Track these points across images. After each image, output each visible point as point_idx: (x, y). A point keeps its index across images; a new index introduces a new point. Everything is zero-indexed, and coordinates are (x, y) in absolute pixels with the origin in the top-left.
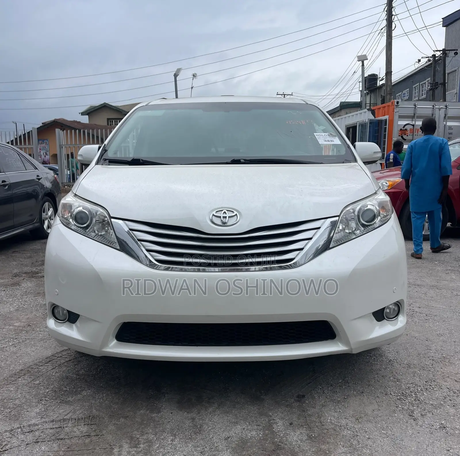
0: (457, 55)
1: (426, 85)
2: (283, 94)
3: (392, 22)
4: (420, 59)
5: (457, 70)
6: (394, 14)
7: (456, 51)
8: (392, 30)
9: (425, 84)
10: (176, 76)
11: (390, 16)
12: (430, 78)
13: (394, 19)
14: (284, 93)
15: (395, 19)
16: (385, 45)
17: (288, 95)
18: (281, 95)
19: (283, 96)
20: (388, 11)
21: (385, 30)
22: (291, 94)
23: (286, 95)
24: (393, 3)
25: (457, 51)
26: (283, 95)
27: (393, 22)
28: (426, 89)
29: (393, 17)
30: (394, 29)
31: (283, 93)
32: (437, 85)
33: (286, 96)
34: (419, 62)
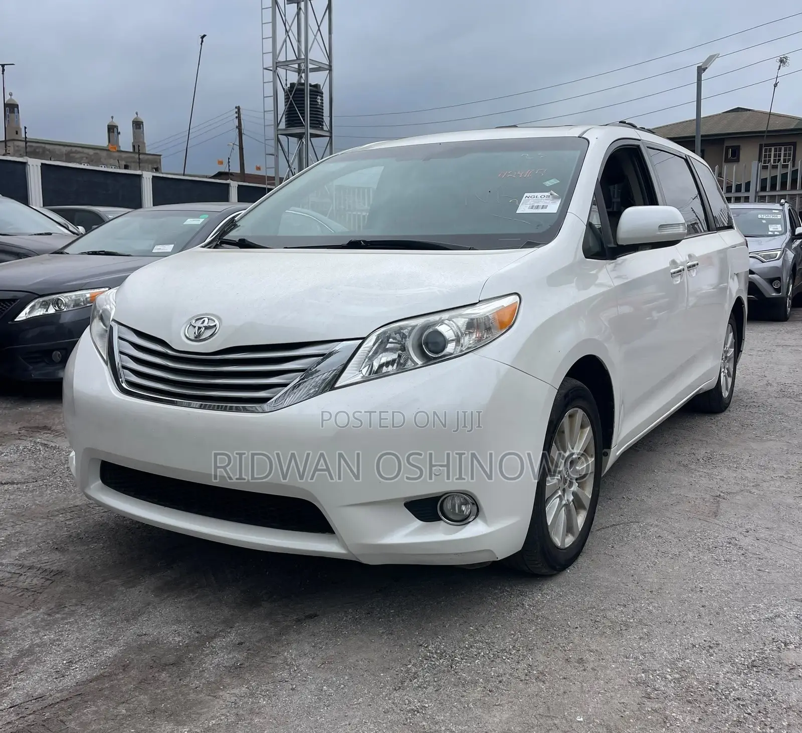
10: (701, 70)
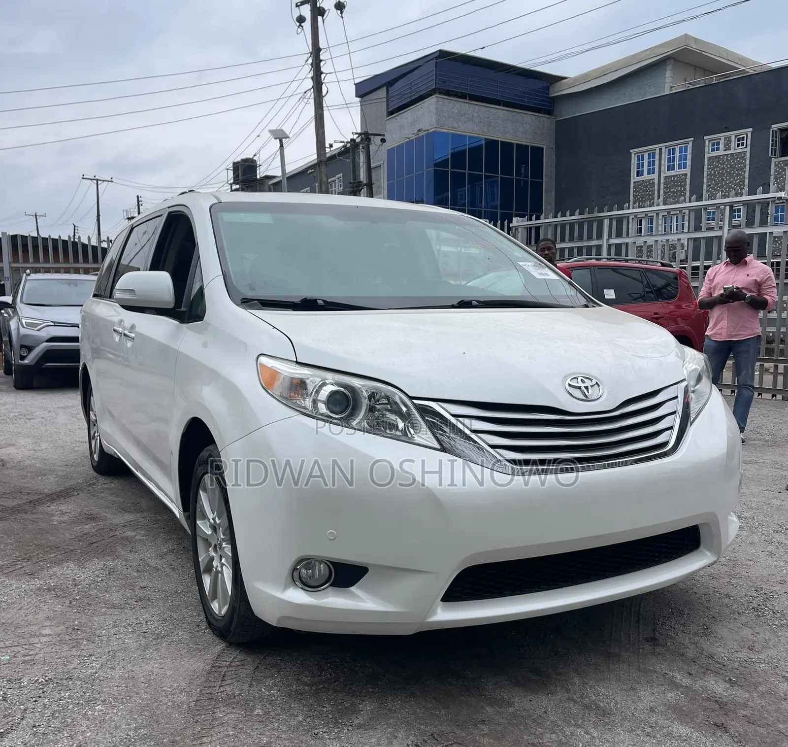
0: (384, 142)
1: (337, 185)
2: (94, 178)
3: (322, 85)
4: (331, 143)
5: (382, 166)
6: (324, 71)
7: (382, 137)
8: (323, 97)
9: (335, 183)
11: (319, 73)
12: (341, 174)
13: (324, 80)
14: (97, 177)
15: (326, 79)
16: (314, 114)
17: (104, 181)
18: (91, 180)
19: (95, 182)
20: (314, 65)
21: (311, 95)
22: (109, 179)
23: (100, 180)
24: (321, 53)
25: (385, 138)
26: (93, 181)
27: (324, 85)
28: (337, 190)
29: (323, 76)
30: (325, 95)
31: (95, 176)
32: (360, 186)
33: (102, 182)
34: (330, 148)
